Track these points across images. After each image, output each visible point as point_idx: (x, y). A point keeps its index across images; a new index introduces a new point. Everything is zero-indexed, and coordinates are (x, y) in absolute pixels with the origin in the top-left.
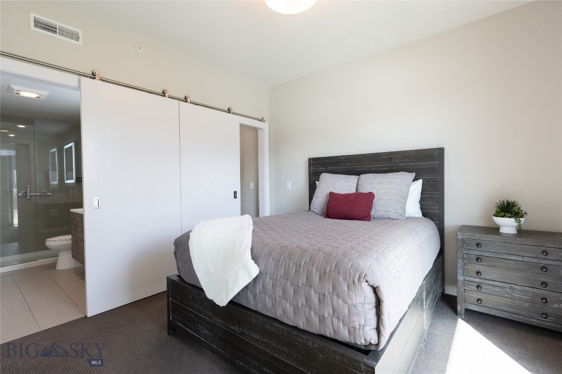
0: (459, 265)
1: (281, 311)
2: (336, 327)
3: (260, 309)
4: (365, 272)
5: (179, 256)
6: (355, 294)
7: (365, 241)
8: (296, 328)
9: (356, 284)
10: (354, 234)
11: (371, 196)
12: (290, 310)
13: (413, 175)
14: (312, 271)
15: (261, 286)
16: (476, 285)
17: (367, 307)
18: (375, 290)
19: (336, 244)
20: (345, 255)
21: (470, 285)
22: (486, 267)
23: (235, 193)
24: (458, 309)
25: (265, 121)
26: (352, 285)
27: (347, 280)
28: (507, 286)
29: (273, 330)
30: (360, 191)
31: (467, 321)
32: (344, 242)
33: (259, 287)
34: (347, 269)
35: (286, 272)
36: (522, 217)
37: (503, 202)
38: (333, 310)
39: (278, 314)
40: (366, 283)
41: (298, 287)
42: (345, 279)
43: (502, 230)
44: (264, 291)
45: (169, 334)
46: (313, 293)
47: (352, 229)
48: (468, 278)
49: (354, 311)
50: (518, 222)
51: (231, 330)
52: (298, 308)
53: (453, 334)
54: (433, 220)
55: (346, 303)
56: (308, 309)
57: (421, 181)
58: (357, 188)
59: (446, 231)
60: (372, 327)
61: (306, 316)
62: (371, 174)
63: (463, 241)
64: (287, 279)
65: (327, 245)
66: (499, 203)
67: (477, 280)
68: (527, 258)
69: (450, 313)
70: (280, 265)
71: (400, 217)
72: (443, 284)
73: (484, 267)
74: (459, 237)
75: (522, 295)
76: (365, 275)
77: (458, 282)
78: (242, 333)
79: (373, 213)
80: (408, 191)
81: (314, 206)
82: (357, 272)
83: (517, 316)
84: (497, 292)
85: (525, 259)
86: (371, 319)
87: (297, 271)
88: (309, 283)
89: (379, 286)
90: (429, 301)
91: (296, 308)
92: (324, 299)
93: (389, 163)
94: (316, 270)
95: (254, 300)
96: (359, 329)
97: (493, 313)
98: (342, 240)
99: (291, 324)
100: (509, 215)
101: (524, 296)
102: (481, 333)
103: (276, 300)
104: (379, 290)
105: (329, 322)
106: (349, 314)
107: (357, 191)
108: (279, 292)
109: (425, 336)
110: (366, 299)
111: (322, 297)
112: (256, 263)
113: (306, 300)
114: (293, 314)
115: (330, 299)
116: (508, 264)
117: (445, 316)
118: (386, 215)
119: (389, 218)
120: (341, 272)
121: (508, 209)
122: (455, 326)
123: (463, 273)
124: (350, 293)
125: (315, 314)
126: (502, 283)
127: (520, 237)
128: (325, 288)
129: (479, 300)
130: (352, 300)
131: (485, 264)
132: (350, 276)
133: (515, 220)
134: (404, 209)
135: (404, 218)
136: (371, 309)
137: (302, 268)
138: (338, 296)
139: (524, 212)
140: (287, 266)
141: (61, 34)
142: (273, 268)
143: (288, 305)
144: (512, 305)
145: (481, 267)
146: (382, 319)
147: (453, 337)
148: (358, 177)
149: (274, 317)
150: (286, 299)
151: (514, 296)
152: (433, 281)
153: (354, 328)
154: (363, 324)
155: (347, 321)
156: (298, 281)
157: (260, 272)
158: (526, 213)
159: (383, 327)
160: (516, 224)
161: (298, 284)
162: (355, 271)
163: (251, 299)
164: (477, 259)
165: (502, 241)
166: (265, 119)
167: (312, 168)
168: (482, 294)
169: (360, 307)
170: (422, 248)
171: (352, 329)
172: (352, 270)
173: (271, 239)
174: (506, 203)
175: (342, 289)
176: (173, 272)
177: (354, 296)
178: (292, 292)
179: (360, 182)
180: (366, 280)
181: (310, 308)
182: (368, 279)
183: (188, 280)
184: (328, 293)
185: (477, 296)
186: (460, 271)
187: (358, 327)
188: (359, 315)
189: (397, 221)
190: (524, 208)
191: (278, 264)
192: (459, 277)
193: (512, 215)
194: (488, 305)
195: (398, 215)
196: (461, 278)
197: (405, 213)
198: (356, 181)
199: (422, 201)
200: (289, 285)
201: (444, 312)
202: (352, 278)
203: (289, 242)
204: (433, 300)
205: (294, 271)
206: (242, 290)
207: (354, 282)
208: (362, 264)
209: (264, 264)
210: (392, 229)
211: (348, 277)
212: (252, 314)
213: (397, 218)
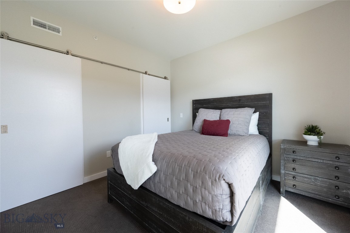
0: (282, 164)
1: (170, 195)
2: (204, 209)
3: (157, 192)
4: (223, 173)
5: (114, 157)
6: (217, 188)
7: (223, 151)
8: (179, 207)
9: (217, 181)
10: (217, 146)
11: (228, 122)
12: (175, 195)
13: (253, 110)
14: (189, 171)
15: (158, 179)
16: (293, 176)
17: (224, 197)
18: (230, 186)
19: (205, 153)
20: (210, 161)
21: (289, 176)
22: (299, 166)
23: (168, 119)
24: (281, 190)
25: (168, 79)
26: (215, 182)
27: (211, 178)
28: (313, 177)
29: (165, 207)
30: (222, 119)
31: (287, 198)
32: (210, 151)
33: (157, 179)
34: (212, 170)
35: (173, 171)
36: (322, 135)
37: (309, 126)
38: (202, 197)
39: (168, 197)
40: (224, 181)
41: (180, 180)
42: (210, 178)
43: (309, 143)
44: (160, 182)
45: (108, 202)
46: (189, 185)
47: (216, 142)
48: (287, 172)
49: (215, 199)
50: (319, 139)
51: (141, 203)
52: (180, 194)
53: (279, 206)
54: (265, 136)
55: (210, 193)
56: (186, 195)
57: (258, 113)
58: (220, 117)
59: (273, 143)
60: (228, 210)
61: (185, 200)
62: (228, 109)
63: (284, 149)
64: (174, 175)
65: (200, 153)
66: (307, 127)
67: (293, 173)
68: (326, 161)
69: (276, 192)
70: (169, 166)
71: (246, 134)
72: (271, 174)
73: (297, 165)
74: (282, 147)
75: (322, 184)
76: (223, 175)
77: (281, 174)
78: (147, 207)
79: (229, 132)
80: (251, 119)
81: (195, 127)
82: (218, 173)
83: (319, 196)
84: (306, 181)
85: (324, 162)
86: (227, 205)
87: (180, 170)
88: (187, 179)
89: (232, 184)
90: (263, 186)
91: (179, 194)
92: (196, 190)
93: (239, 103)
94: (191, 170)
95: (154, 186)
96: (219, 211)
97: (303, 193)
98: (210, 149)
99: (176, 204)
100: (314, 134)
101: (324, 184)
102: (296, 206)
103: (167, 188)
104: (232, 186)
105: (199, 205)
106: (212, 201)
107: (220, 118)
108: (169, 183)
109: (261, 208)
110: (224, 192)
111: (195, 188)
112: (155, 164)
113: (185, 190)
114: (177, 198)
115: (200, 190)
116: (313, 164)
117: (273, 194)
118: (237, 133)
119: (239, 135)
120: (207, 173)
121: (312, 130)
122: (279, 201)
123: (284, 169)
124: (213, 186)
125: (191, 199)
126: (309, 176)
127: (321, 148)
128: (197, 183)
129: (294, 185)
130: (214, 192)
131: (298, 164)
132: (213, 176)
133: (318, 137)
134: (248, 129)
135: (248, 135)
136: (227, 198)
137: (183, 168)
138: (205, 189)
139: (323, 132)
140: (173, 167)
141: (49, 29)
142: (165, 168)
143: (174, 192)
144: (316, 189)
145: (296, 165)
146: (235, 206)
147: (278, 208)
148: (221, 110)
149: (166, 198)
150: (172, 188)
151: (317, 184)
152: (266, 174)
153: (216, 210)
154: (222, 208)
155: (211, 206)
156: (180, 177)
157: (158, 170)
158: (324, 133)
159: (235, 211)
160: (318, 139)
161: (180, 179)
162: (217, 173)
163: (153, 186)
164: (293, 161)
165: (309, 150)
166: (168, 78)
167: (194, 106)
168: (296, 182)
169: (220, 197)
170: (260, 154)
171: (214, 211)
172: (214, 172)
173: (166, 148)
174: (311, 126)
175: (208, 184)
176: (111, 166)
177: (216, 189)
178: (176, 184)
179: (222, 114)
180: (224, 179)
181: (188, 195)
182: (225, 178)
183: (118, 171)
184: (199, 186)
185: (293, 183)
186: (282, 168)
187: (218, 210)
188: (219, 202)
189: (244, 137)
190: (323, 130)
191: (169, 165)
192: (281, 171)
193: (316, 134)
194: (300, 189)
195: (244, 133)
196: (283, 172)
197: (248, 132)
198: (219, 113)
199: (259, 125)
200: (174, 179)
201: (272, 192)
202: (214, 177)
203: (176, 151)
204: (266, 185)
205: (178, 170)
206: (147, 179)
207: (215, 180)
208: (221, 168)
209: (160, 165)
210: (240, 142)
211: (211, 176)
212: (153, 195)
213: (244, 135)
